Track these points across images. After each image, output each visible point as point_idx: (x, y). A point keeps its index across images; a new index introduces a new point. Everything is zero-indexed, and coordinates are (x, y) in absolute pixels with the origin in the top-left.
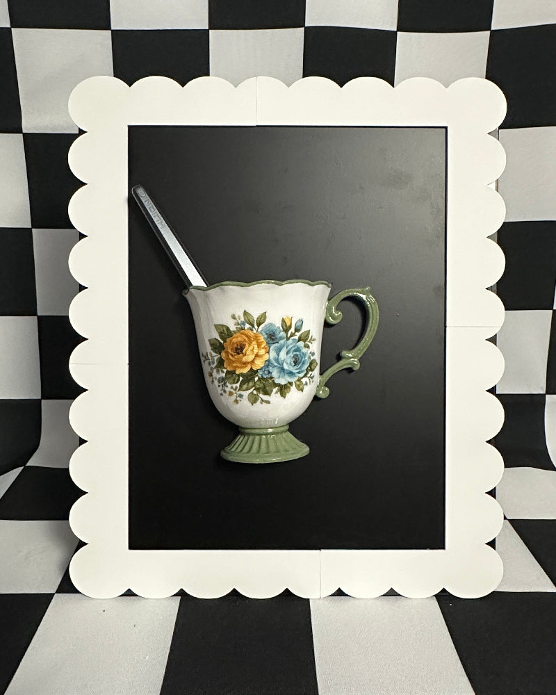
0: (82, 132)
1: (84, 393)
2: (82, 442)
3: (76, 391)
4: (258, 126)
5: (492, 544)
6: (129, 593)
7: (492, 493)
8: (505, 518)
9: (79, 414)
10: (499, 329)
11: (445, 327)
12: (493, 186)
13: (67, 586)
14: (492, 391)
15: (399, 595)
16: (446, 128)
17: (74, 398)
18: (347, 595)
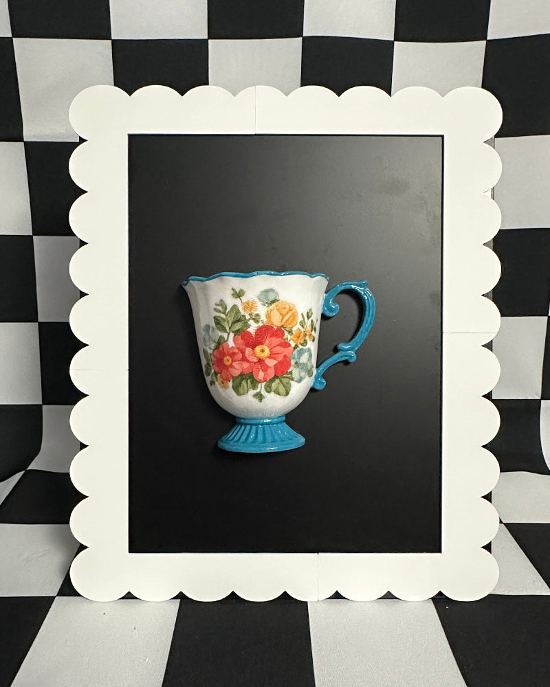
0: (82, 140)
1: (85, 398)
2: (83, 446)
3: (77, 396)
4: (256, 135)
5: (488, 547)
6: (129, 596)
7: (488, 497)
8: (501, 522)
9: (80, 419)
10: (495, 335)
11: (442, 333)
12: (489, 194)
13: (67, 589)
14: (488, 396)
15: (397, 598)
16: (442, 136)
17: (75, 404)
18: (345, 598)
